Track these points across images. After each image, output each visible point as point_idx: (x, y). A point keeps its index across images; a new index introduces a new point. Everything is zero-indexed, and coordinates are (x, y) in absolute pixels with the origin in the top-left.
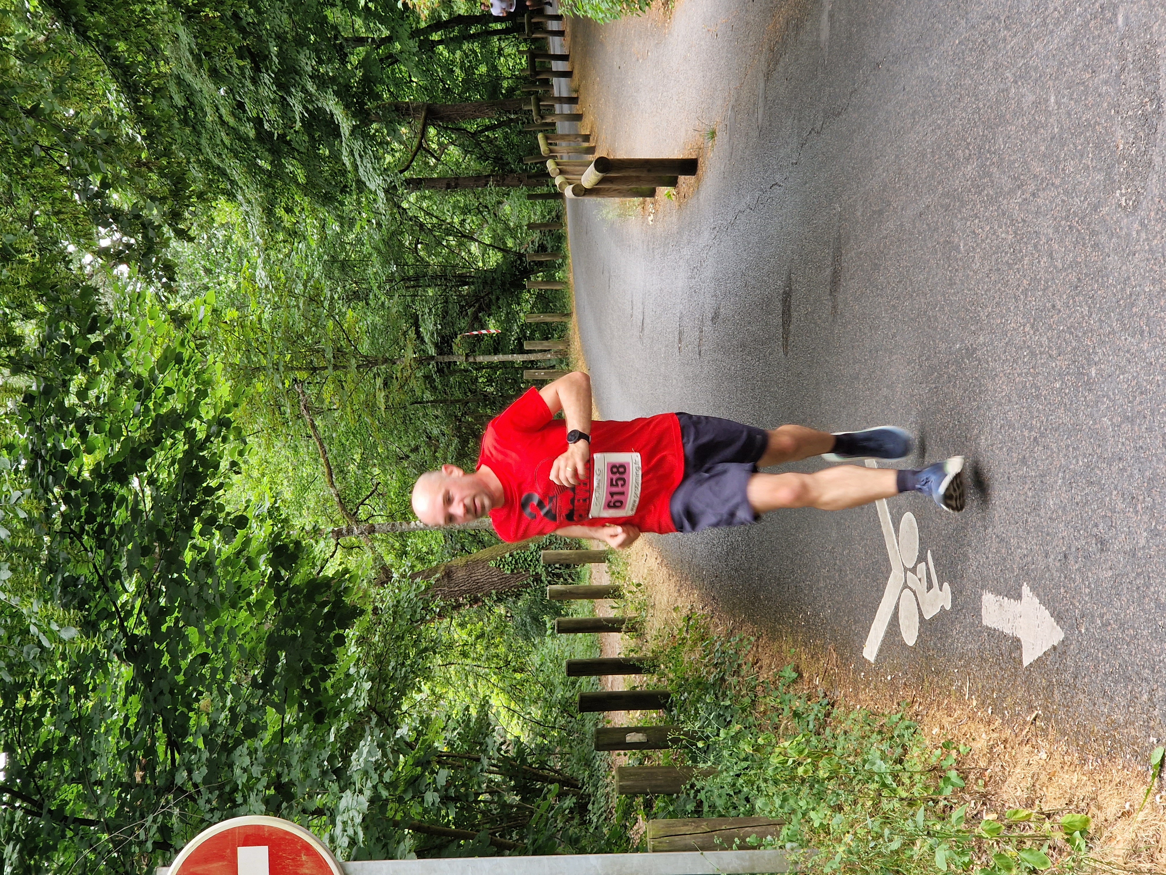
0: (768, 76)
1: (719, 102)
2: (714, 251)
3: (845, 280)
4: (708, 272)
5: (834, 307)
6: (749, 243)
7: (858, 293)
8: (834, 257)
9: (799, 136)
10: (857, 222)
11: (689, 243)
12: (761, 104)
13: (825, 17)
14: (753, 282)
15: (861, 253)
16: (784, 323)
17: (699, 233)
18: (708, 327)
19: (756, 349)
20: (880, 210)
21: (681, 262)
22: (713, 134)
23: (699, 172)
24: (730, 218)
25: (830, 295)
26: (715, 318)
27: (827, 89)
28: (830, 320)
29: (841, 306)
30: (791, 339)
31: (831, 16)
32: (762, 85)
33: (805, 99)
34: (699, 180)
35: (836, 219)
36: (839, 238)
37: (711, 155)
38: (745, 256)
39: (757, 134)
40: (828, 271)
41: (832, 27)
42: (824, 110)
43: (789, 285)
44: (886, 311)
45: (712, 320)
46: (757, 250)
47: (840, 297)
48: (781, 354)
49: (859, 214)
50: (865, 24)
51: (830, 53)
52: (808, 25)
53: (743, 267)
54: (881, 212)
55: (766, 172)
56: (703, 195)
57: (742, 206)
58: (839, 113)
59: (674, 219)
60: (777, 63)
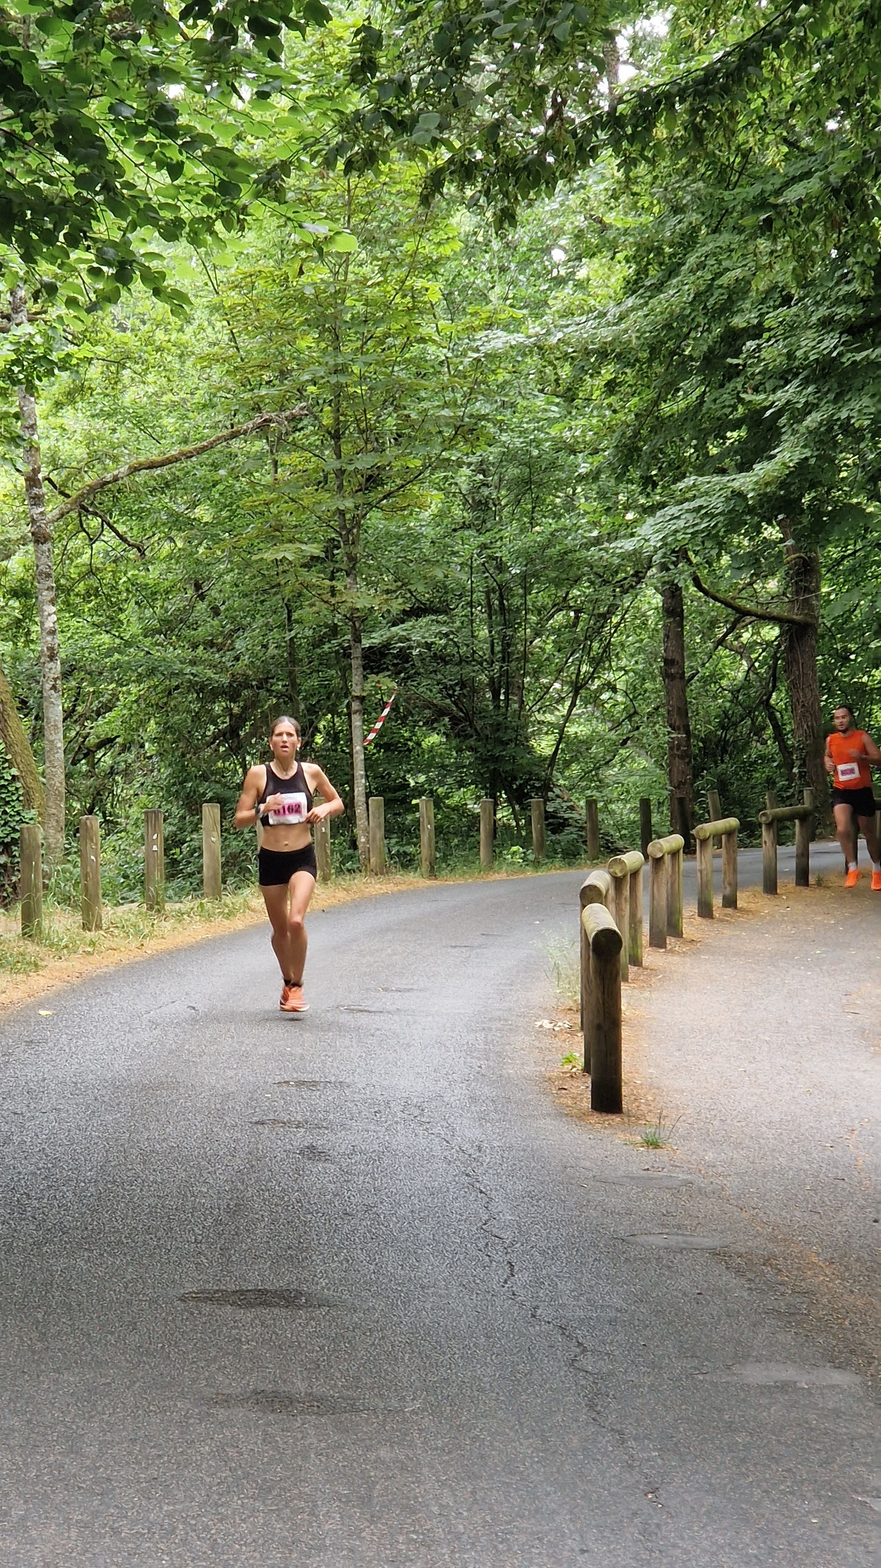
0: (719, 1255)
1: (710, 1156)
2: (437, 1150)
3: (269, 1424)
4: (401, 1140)
5: (226, 1401)
6: (422, 1220)
7: (231, 1452)
8: (321, 1399)
9: (582, 1321)
10: (368, 1449)
11: (473, 1099)
12: (675, 1241)
13: (788, 1373)
14: (346, 1229)
15: (305, 1458)
16: (242, 1292)
17: (482, 1119)
18: (302, 1138)
19: (220, 1235)
20: (370, 1497)
21: (444, 1083)
22: (653, 1144)
23: (596, 1117)
24: (487, 1181)
25: (255, 1392)
26: (312, 1153)
27: (648, 1381)
28: (208, 1392)
29: (222, 1413)
30: (206, 1308)
31: (784, 1387)
32: (708, 1242)
33: (648, 1333)
34: (582, 1116)
35: (394, 1403)
36: (354, 1409)
37: (620, 1137)
38: (401, 1212)
39: (622, 1233)
40: (301, 1386)
41: (764, 1390)
42: (611, 1374)
43: (308, 1304)
44: (170, 1515)
45: (312, 1148)
46: (403, 1237)
47: (239, 1413)
48: (190, 1287)
49: (382, 1453)
50: (743, 1461)
51: (714, 1384)
52: (786, 1338)
53: (383, 1209)
54: (366, 1501)
55: (543, 1253)
56: (549, 1124)
57: (499, 1205)
58: (591, 1407)
59: (530, 1069)
60: (739, 1272)
